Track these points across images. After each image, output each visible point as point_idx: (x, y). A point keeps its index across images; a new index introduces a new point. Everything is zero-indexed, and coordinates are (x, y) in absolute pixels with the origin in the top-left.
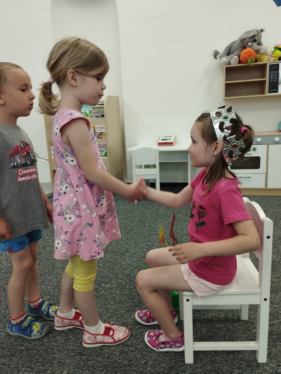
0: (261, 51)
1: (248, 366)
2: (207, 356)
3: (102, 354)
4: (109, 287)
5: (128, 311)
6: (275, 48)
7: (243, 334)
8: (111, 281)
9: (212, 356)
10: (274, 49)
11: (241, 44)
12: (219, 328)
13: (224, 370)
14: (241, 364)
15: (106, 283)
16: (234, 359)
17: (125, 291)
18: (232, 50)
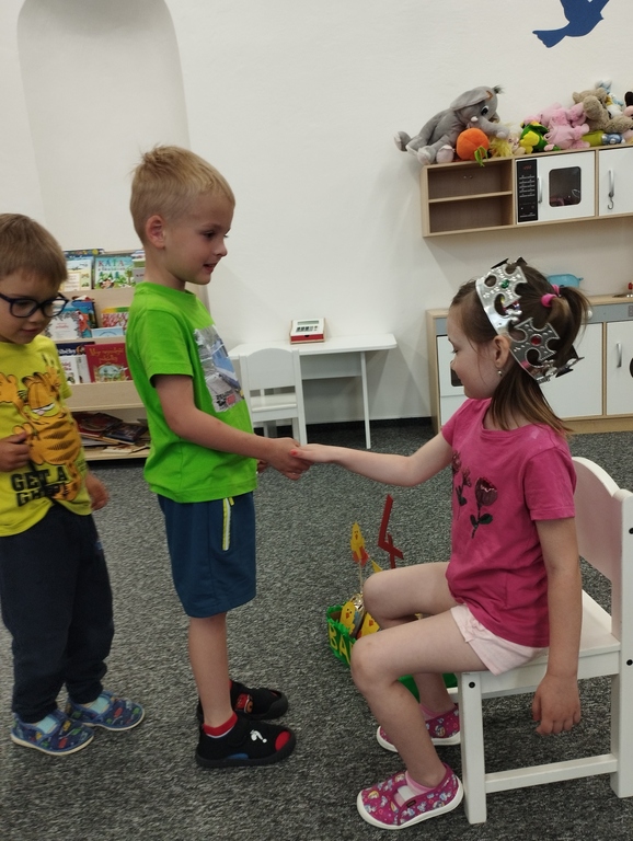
0: (499, 134)
1: (601, 809)
2: (510, 801)
3: (281, 833)
4: (252, 676)
5: (311, 726)
6: (523, 127)
7: (571, 741)
8: (250, 662)
9: (521, 800)
10: (522, 130)
11: (455, 119)
12: (518, 736)
13: (554, 825)
14: (585, 808)
15: (242, 667)
16: (567, 799)
17: (290, 682)
18: (437, 132)
